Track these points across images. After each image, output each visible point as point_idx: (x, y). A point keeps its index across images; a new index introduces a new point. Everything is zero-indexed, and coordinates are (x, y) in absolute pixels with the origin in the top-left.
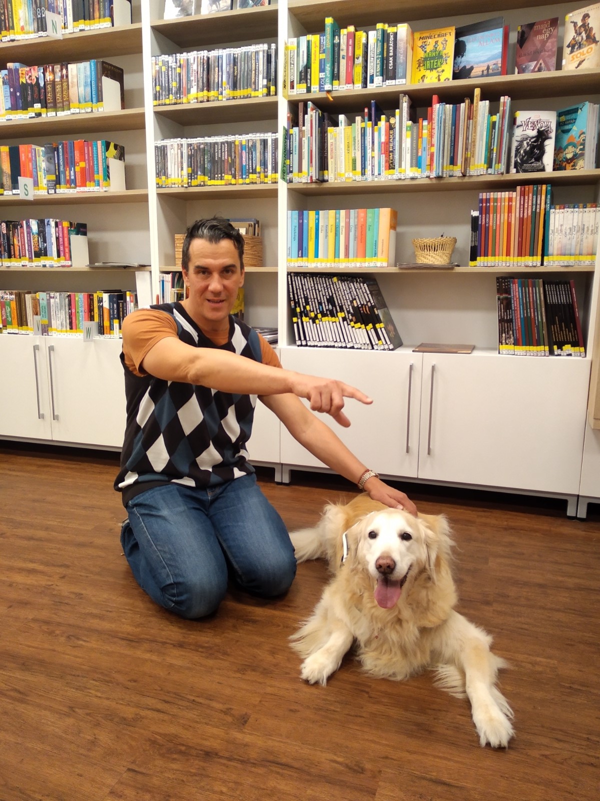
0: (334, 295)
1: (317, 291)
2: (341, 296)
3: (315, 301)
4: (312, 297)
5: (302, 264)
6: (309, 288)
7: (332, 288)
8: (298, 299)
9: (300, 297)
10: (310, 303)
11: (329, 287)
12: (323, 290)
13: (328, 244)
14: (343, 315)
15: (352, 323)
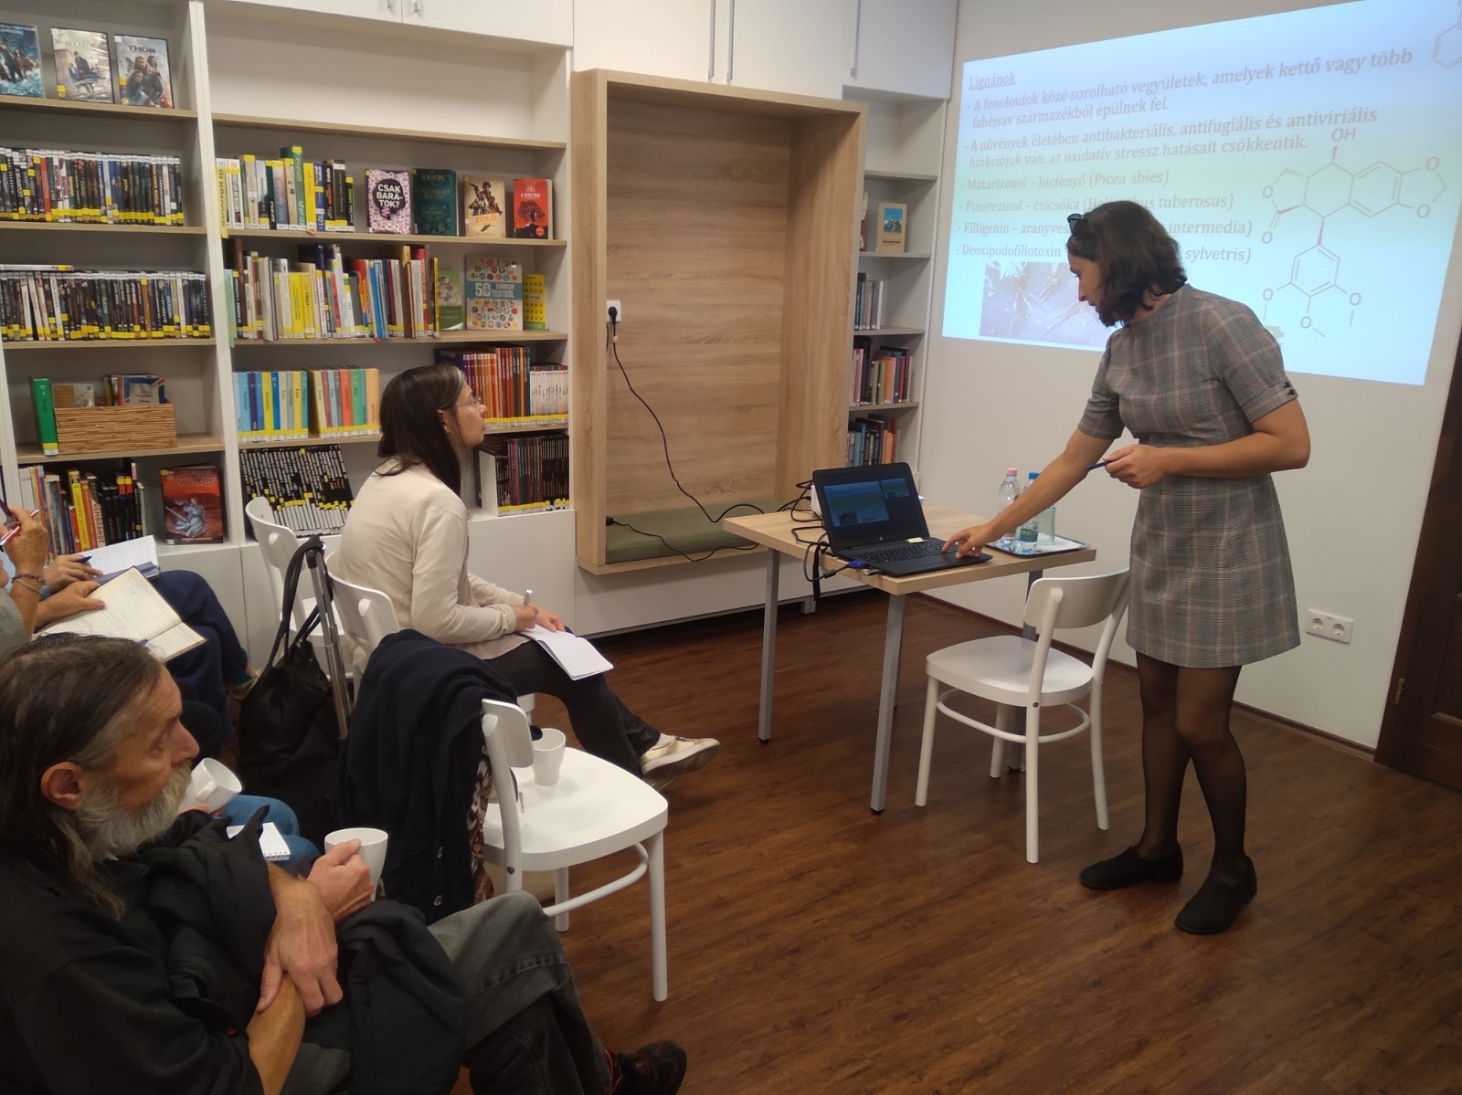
1: (279, 469)
2: (309, 472)
3: (275, 483)
4: (272, 477)
5: (258, 438)
6: (267, 468)
7: (298, 464)
8: (254, 482)
9: (256, 479)
10: (270, 486)
11: (294, 462)
12: (287, 468)
13: (293, 411)
14: (310, 495)
15: (321, 505)
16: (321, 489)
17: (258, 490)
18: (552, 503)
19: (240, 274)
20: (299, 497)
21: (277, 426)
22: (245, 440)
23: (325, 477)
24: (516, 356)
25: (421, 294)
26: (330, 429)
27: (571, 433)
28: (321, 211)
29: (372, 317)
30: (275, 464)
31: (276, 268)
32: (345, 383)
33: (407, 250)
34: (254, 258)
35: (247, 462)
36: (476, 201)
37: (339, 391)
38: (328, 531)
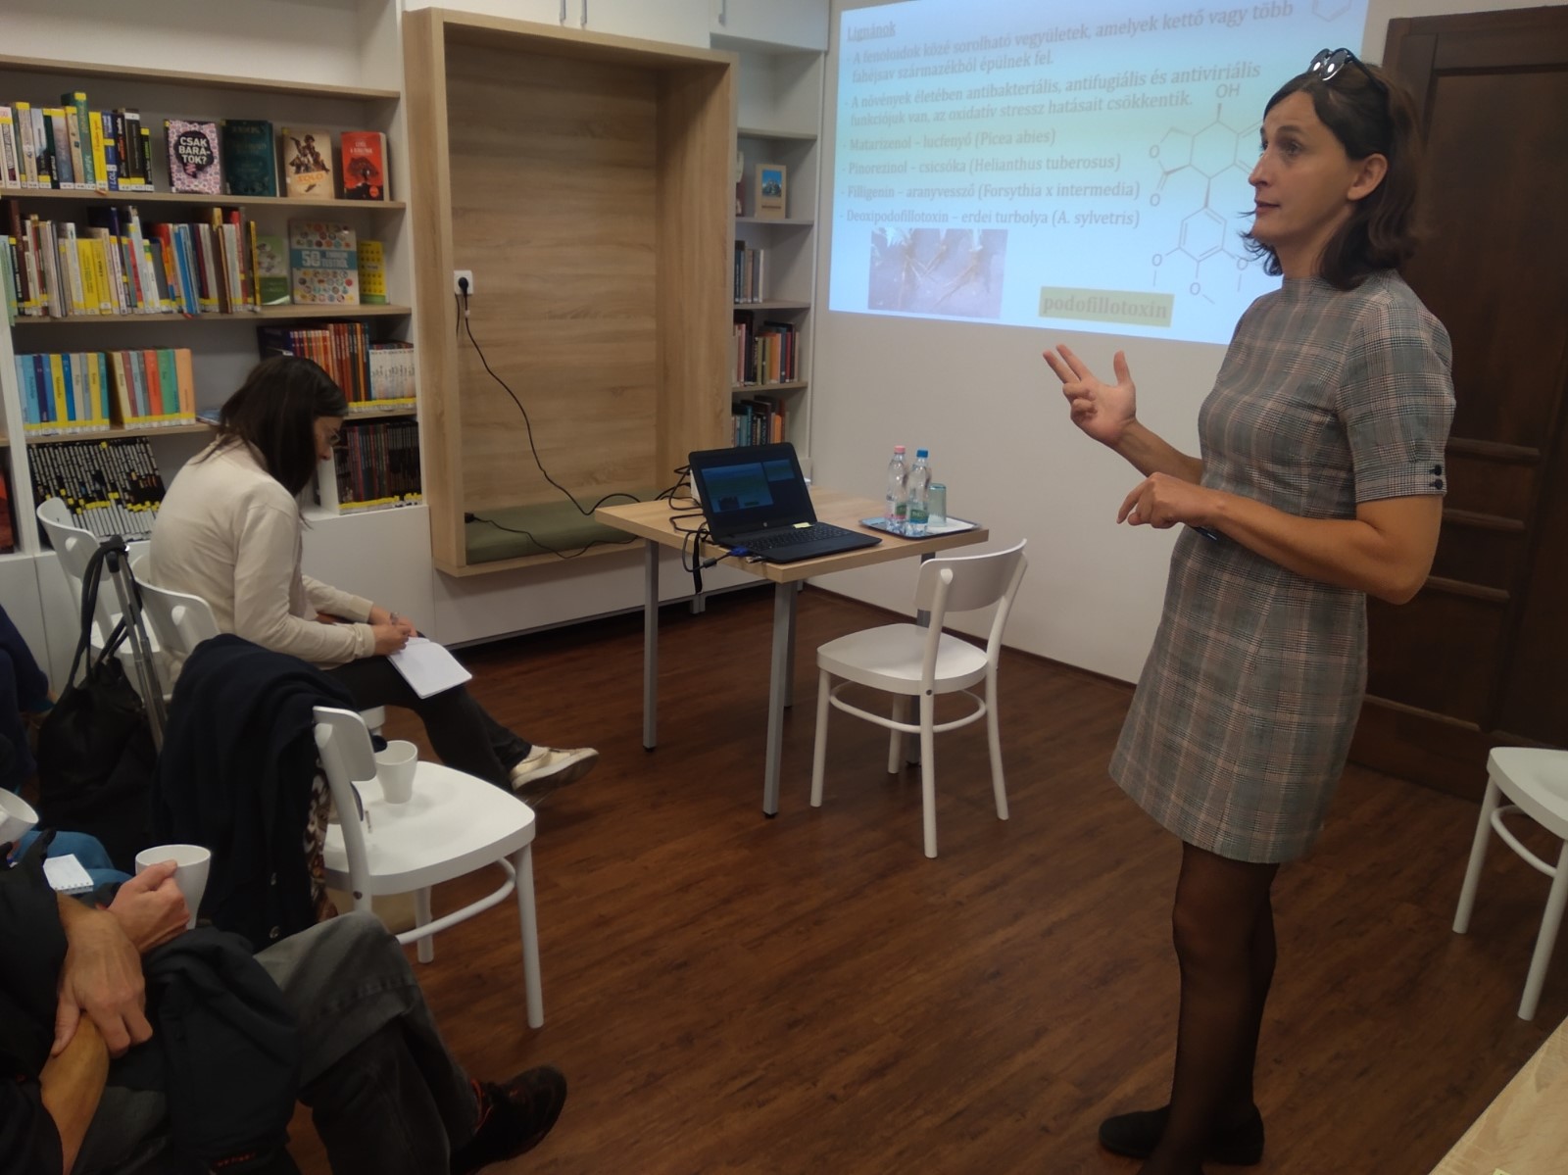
0: (103, 468)
1: (76, 467)
2: (113, 469)
3: (73, 482)
4: (69, 476)
5: (50, 431)
6: (63, 464)
7: (100, 459)
8: (47, 481)
9: (49, 478)
10: (66, 485)
11: (94, 457)
12: (85, 464)
13: (90, 400)
14: (116, 495)
15: (130, 506)
16: (129, 488)
17: (53, 491)
18: (402, 499)
19: (18, 241)
20: (102, 497)
21: (72, 416)
22: (33, 433)
23: (133, 474)
24: (353, 333)
25: (237, 263)
26: (135, 419)
27: (420, 419)
28: (113, 168)
29: (180, 290)
30: (71, 460)
31: (60, 233)
32: (151, 366)
33: (217, 212)
34: (34, 222)
35: (38, 459)
36: (298, 158)
37: (144, 375)
38: (140, 536)
